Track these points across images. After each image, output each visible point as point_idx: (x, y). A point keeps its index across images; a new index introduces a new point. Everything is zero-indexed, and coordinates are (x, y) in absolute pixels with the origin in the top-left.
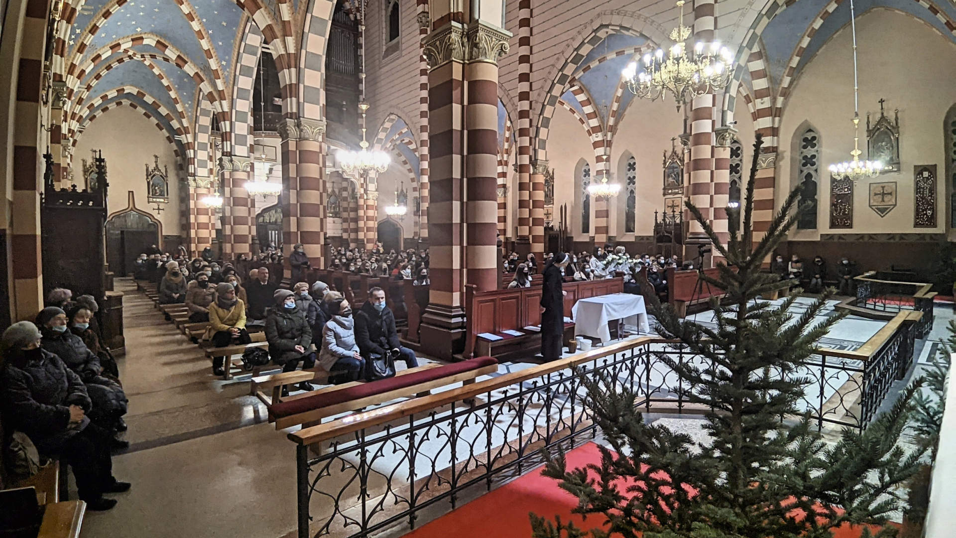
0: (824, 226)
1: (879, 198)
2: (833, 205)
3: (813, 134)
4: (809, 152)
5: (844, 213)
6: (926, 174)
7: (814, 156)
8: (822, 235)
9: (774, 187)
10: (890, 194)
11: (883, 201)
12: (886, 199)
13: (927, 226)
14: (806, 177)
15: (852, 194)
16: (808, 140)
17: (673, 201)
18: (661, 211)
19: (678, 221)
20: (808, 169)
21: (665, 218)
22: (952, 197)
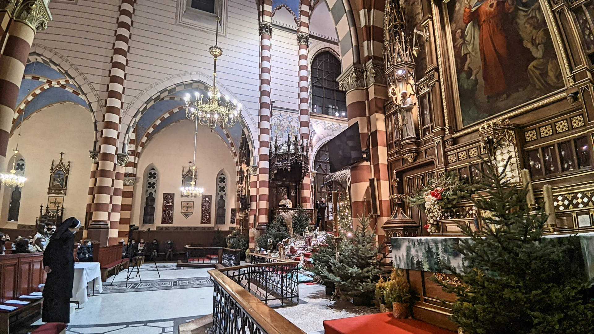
0: (158, 222)
1: (185, 209)
2: (164, 211)
3: (155, 172)
4: (152, 181)
5: (169, 215)
6: (207, 199)
7: (154, 184)
8: (157, 227)
9: (132, 197)
10: (191, 207)
11: (187, 210)
12: (189, 210)
13: (207, 223)
14: (149, 194)
15: (173, 205)
16: (152, 174)
17: (56, 199)
18: (45, 206)
19: (60, 214)
20: (151, 190)
21: (47, 211)
22: (217, 210)
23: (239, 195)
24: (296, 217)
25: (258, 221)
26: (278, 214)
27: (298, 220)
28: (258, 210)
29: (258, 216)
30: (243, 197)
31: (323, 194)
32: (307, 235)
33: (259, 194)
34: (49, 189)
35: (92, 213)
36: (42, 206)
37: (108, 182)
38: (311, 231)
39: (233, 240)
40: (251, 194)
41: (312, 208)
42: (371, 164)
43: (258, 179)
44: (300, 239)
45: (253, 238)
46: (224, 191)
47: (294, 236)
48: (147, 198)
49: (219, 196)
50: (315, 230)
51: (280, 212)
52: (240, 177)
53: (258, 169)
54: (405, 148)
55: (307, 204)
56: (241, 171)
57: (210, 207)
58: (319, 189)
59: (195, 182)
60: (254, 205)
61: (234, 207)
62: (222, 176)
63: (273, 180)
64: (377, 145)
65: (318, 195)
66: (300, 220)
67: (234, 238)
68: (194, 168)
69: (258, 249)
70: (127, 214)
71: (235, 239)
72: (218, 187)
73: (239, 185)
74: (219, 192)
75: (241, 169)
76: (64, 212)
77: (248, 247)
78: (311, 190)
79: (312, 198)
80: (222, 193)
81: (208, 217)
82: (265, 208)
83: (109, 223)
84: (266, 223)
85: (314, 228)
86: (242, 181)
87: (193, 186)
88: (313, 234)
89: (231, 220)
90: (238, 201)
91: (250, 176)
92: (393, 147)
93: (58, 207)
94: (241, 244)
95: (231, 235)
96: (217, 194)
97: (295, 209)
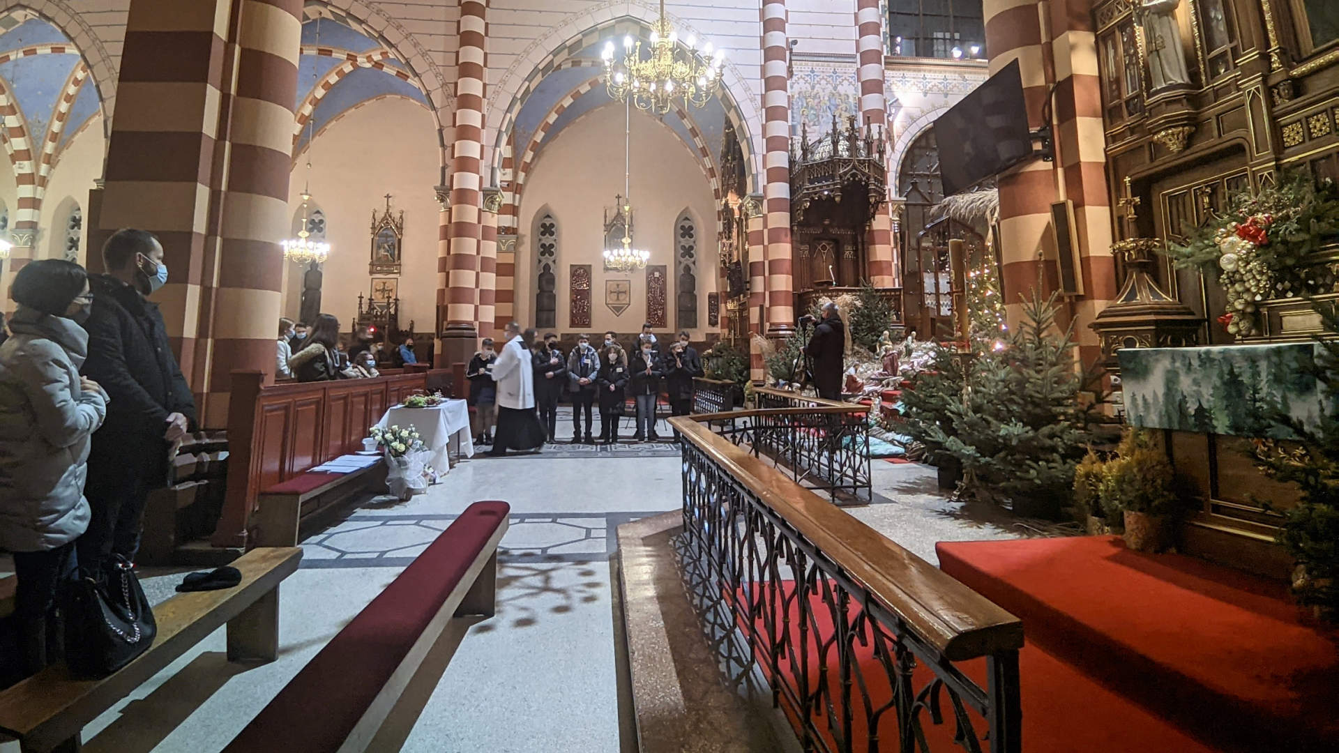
0: (563, 326)
1: (614, 296)
2: (573, 301)
3: (551, 221)
4: (547, 240)
5: (583, 311)
6: (657, 274)
7: (552, 246)
8: (562, 335)
9: (513, 275)
10: (625, 292)
11: (618, 299)
12: (621, 298)
13: (661, 326)
14: (544, 268)
15: (590, 289)
16: (546, 227)
17: (384, 283)
18: (366, 296)
19: (392, 311)
20: (547, 259)
21: (371, 307)
22: (679, 298)
23: (725, 263)
24: (858, 309)
25: (768, 320)
26: (815, 303)
27: (862, 315)
28: (767, 294)
29: (769, 309)
30: (733, 267)
31: (923, 253)
32: (886, 350)
33: (770, 259)
34: (372, 264)
35: (447, 307)
36: (361, 297)
37: (469, 246)
38: (896, 339)
39: (715, 361)
40: (752, 259)
41: (897, 287)
42: (1055, 167)
43: (765, 226)
44: (870, 359)
45: (759, 357)
46: (691, 256)
47: (855, 354)
48: (541, 276)
49: (682, 266)
50: (906, 338)
51: (818, 298)
52: (724, 224)
53: (765, 202)
54: (1157, 115)
55: (885, 277)
56: (727, 210)
57: (663, 292)
58: (913, 242)
59: (631, 237)
60: (758, 284)
61: (714, 290)
62: (687, 224)
63: (800, 224)
64: (1073, 115)
65: (912, 256)
66: (869, 316)
67: (717, 356)
68: (627, 208)
69: (772, 381)
70: (506, 310)
71: (720, 359)
72: (679, 247)
73: (724, 240)
74: (682, 260)
75: (726, 204)
76: (399, 308)
77: (748, 378)
78: (892, 244)
79: (896, 262)
80: (687, 261)
81: (660, 313)
82: (784, 289)
83: (477, 328)
84: (787, 324)
85: (903, 334)
86: (730, 232)
87: (626, 246)
88: (901, 347)
89: (710, 319)
90: (722, 276)
91: (746, 220)
92: (1122, 117)
93: (389, 297)
94: (733, 370)
95: (710, 351)
96: (677, 263)
97: (854, 290)
